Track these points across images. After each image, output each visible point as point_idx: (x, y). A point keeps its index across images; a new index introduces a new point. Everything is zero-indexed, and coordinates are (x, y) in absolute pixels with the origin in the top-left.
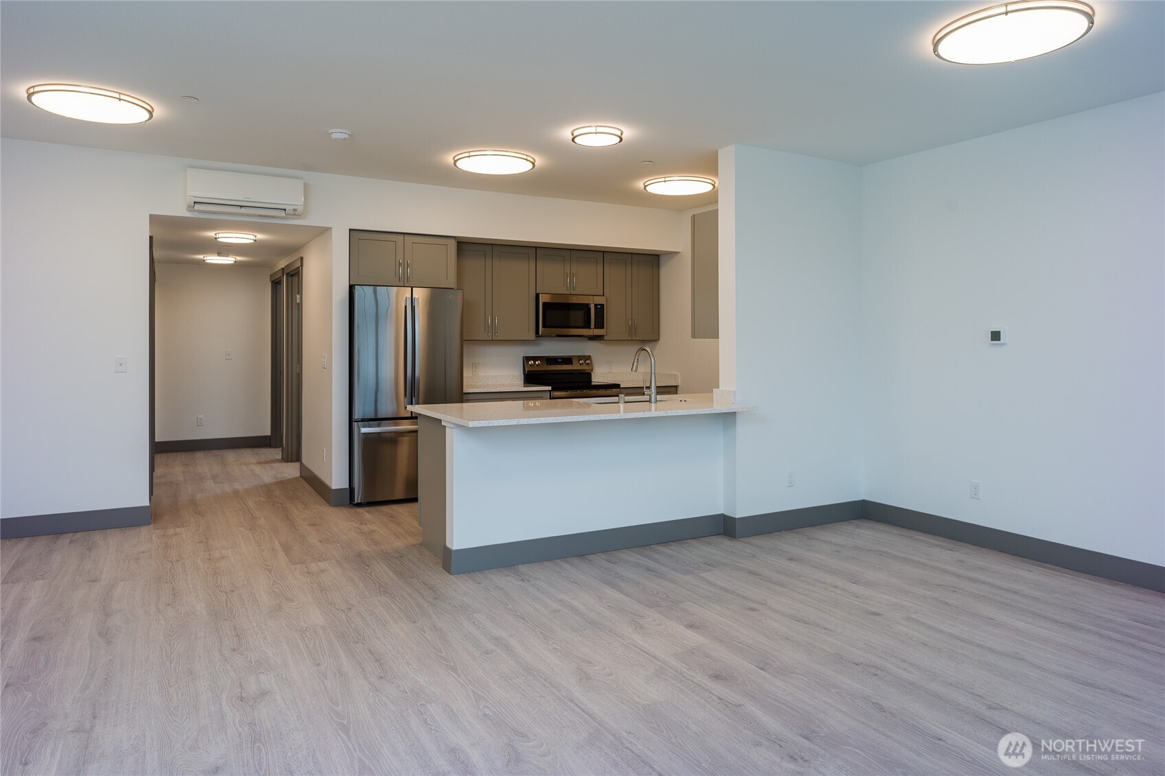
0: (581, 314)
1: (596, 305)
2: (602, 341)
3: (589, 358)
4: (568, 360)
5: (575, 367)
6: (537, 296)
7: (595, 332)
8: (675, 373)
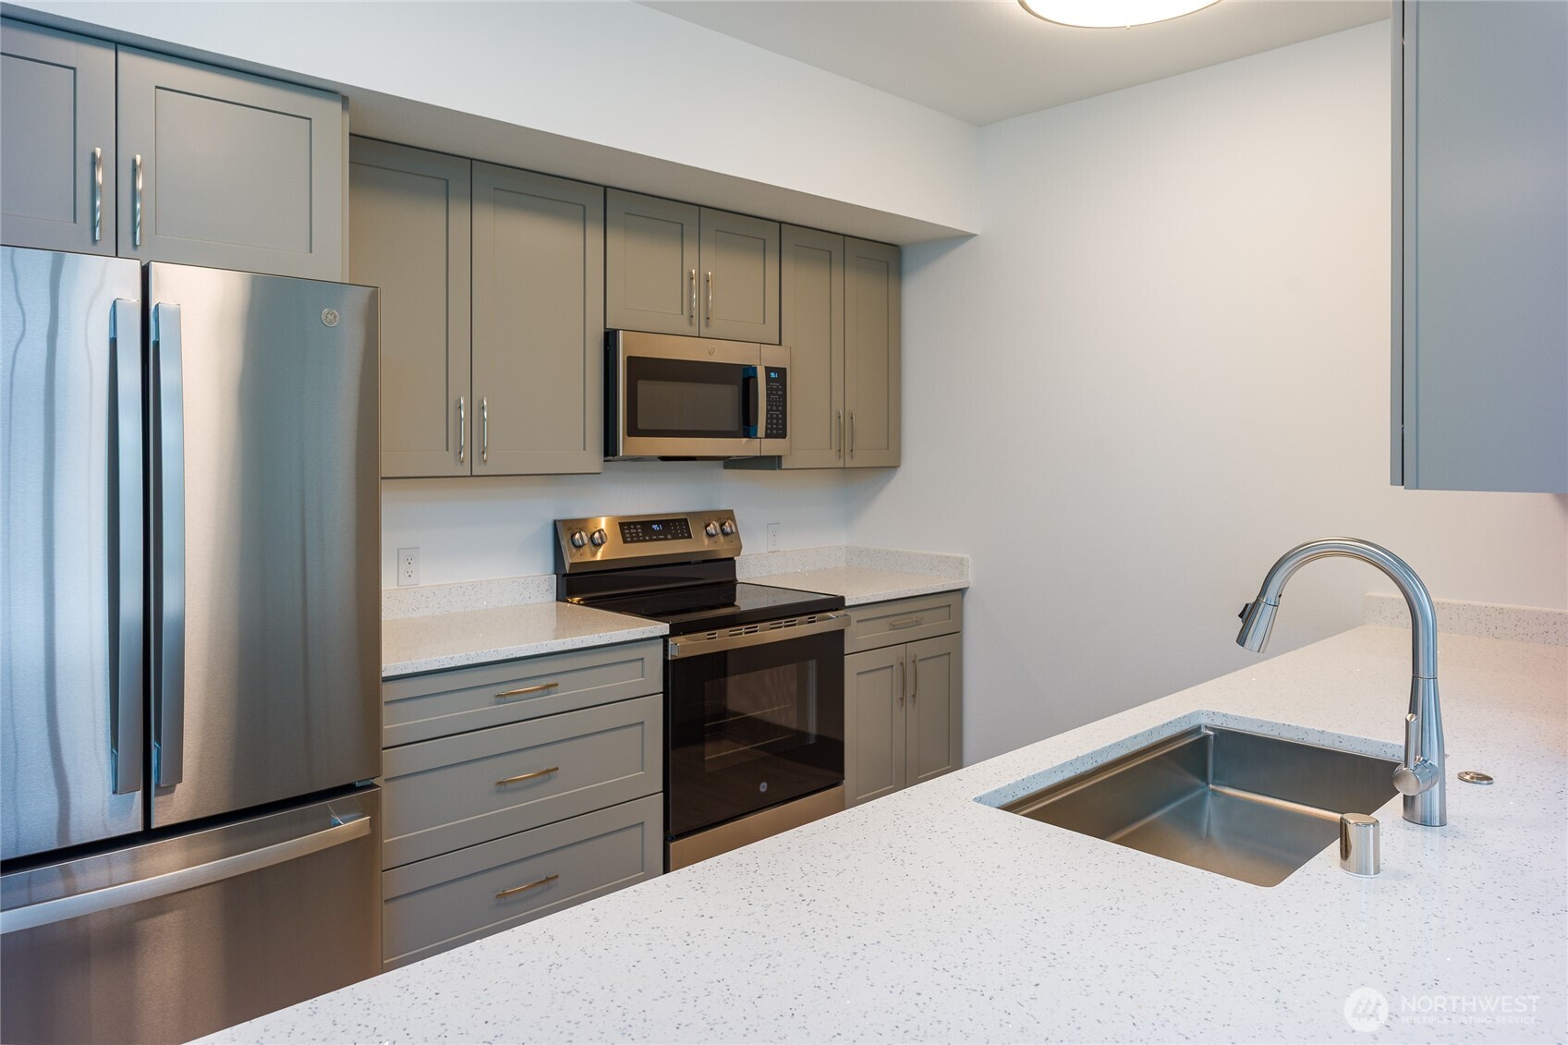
0: (728, 395)
1: (768, 370)
2: (776, 473)
3: (728, 515)
4: (675, 526)
5: (697, 544)
6: (610, 338)
7: (761, 446)
8: (960, 555)
